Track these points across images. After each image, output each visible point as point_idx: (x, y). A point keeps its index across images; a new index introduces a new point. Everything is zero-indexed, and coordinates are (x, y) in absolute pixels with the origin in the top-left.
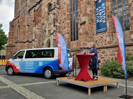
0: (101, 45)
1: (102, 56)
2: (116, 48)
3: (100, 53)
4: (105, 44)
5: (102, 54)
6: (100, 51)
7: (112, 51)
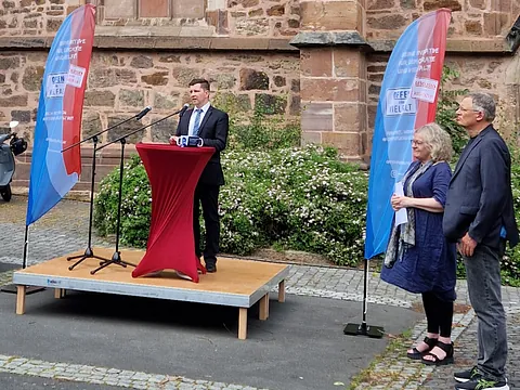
0: (20, 28)
1: (23, 100)
2: (119, 56)
3: (8, 81)
4: (49, 22)
5: (21, 91)
6: (14, 64)
7: (98, 73)
